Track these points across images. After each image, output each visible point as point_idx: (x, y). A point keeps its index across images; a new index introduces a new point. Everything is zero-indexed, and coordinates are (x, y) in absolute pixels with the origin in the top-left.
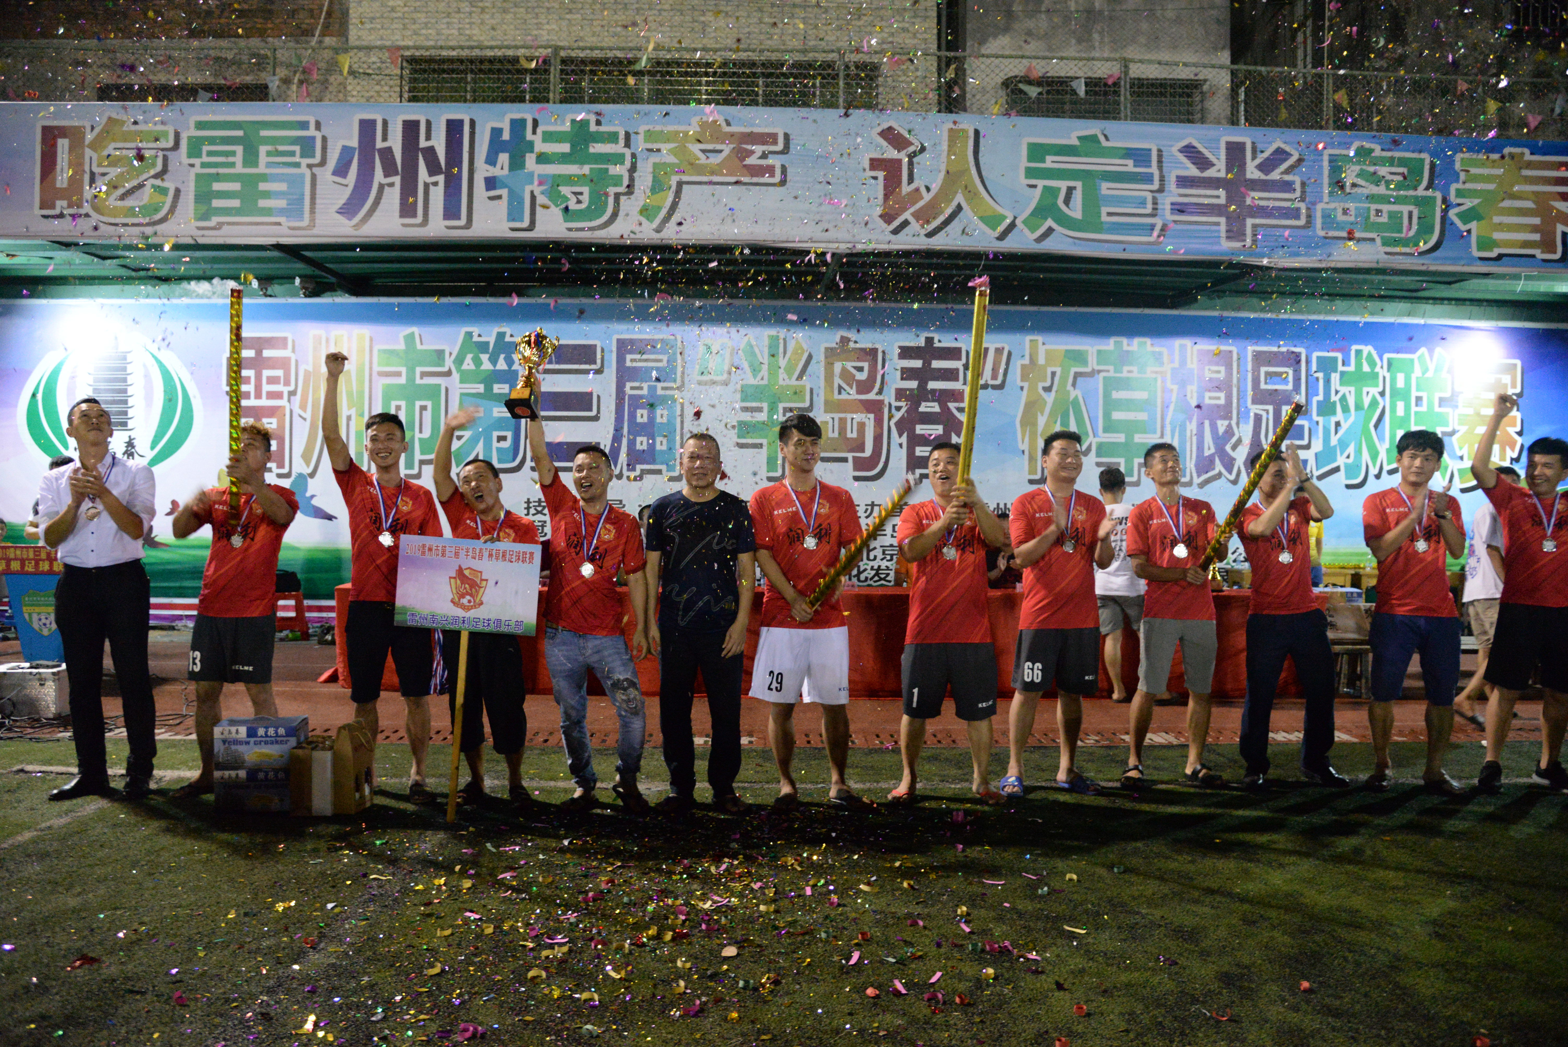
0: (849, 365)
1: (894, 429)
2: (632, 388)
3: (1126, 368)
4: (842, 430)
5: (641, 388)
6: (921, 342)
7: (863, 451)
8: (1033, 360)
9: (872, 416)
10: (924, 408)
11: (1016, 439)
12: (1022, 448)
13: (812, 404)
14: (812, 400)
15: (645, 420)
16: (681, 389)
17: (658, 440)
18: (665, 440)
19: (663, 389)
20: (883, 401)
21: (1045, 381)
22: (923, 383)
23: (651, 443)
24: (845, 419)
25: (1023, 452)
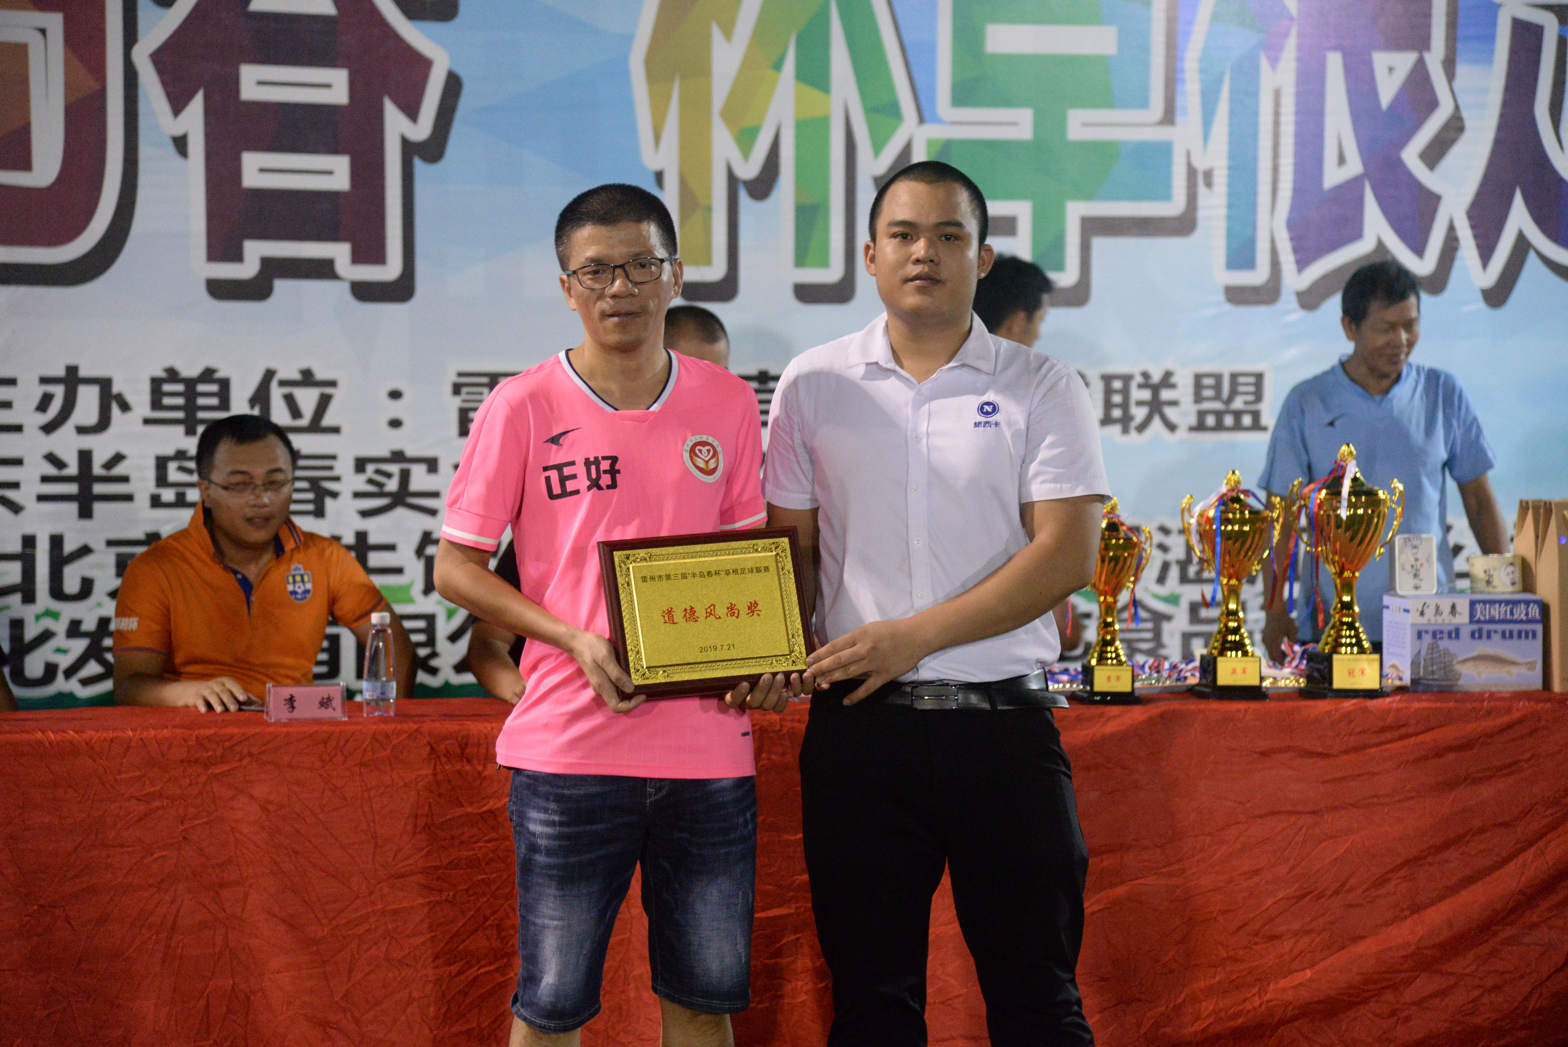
1: (148, 77)
9: (54, 22)
11: (633, 129)
12: (652, 161)
25: (659, 177)
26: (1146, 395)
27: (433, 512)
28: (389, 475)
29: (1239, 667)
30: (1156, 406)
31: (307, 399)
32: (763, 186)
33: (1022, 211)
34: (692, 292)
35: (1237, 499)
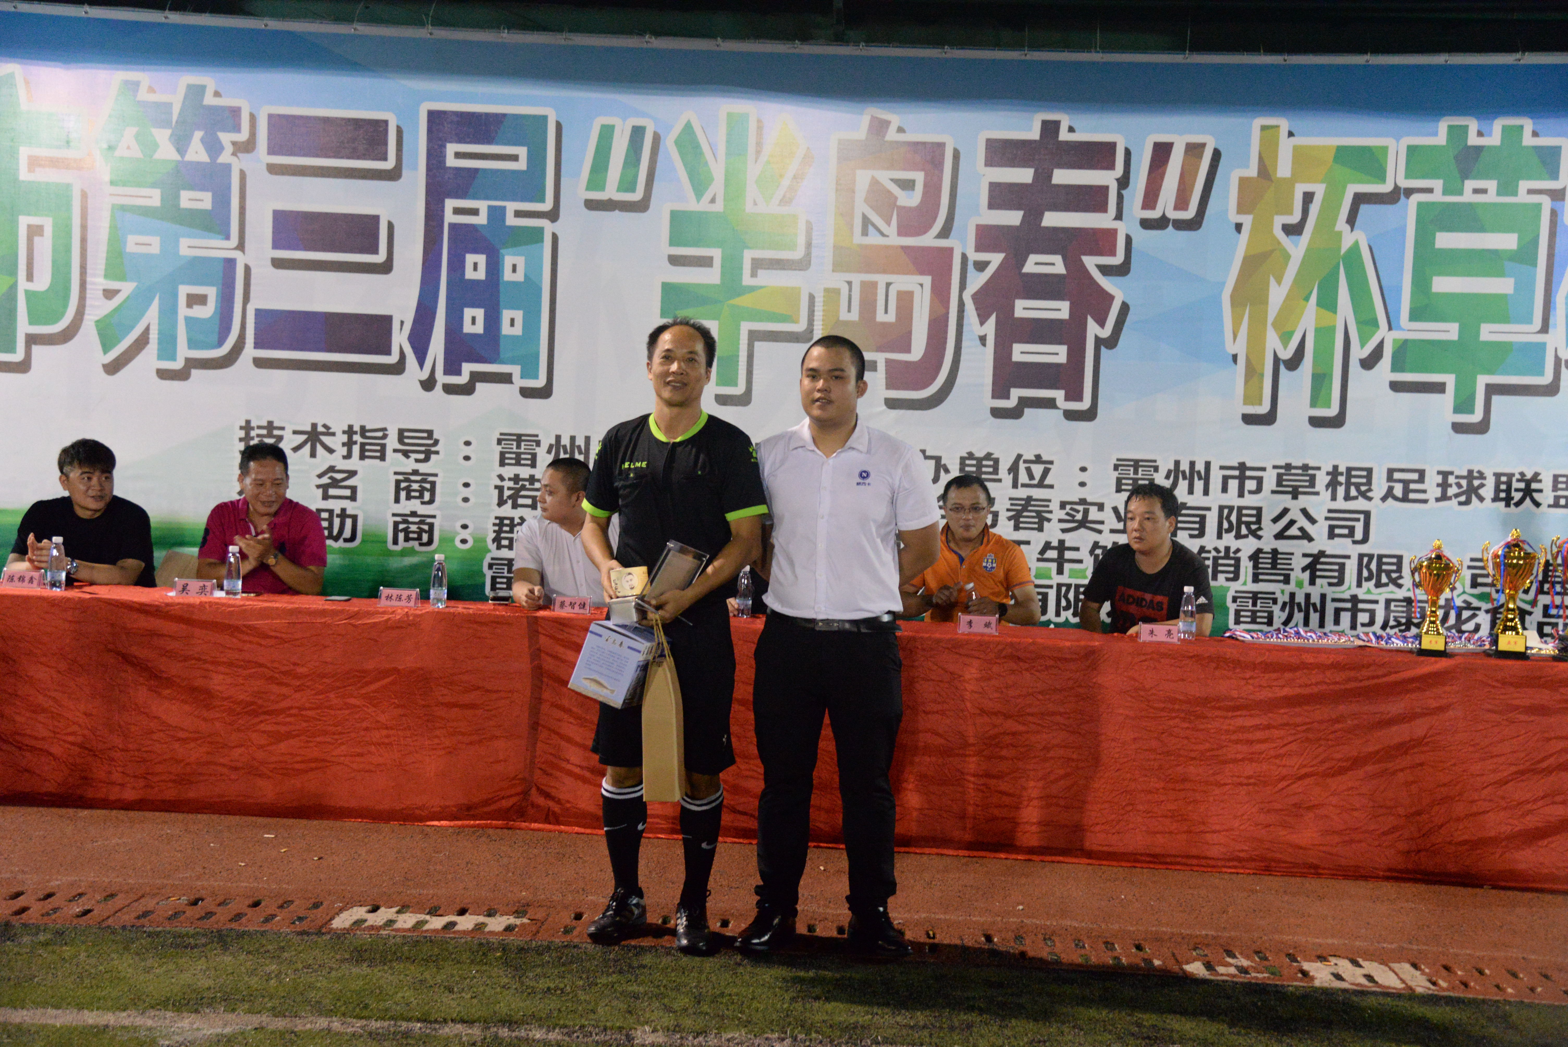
0: (885, 177)
1: (970, 307)
2: (457, 211)
3: (1470, 185)
4: (868, 305)
5: (475, 212)
6: (1034, 133)
7: (908, 350)
8: (1265, 172)
9: (927, 280)
10: (1034, 264)
11: (1221, 332)
12: (1231, 349)
13: (808, 254)
14: (809, 245)
15: (481, 275)
16: (553, 215)
17: (507, 315)
18: (518, 315)
19: (518, 214)
20: (951, 250)
21: (1290, 212)
22: (1033, 215)
23: (492, 321)
24: (874, 285)
25: (1235, 358)
26: (1522, 485)
27: (1100, 532)
28: (1078, 511)
29: (1512, 640)
30: (1528, 492)
31: (1038, 470)
32: (1294, 363)
33: (1449, 380)
34: (1249, 419)
35: (1517, 545)
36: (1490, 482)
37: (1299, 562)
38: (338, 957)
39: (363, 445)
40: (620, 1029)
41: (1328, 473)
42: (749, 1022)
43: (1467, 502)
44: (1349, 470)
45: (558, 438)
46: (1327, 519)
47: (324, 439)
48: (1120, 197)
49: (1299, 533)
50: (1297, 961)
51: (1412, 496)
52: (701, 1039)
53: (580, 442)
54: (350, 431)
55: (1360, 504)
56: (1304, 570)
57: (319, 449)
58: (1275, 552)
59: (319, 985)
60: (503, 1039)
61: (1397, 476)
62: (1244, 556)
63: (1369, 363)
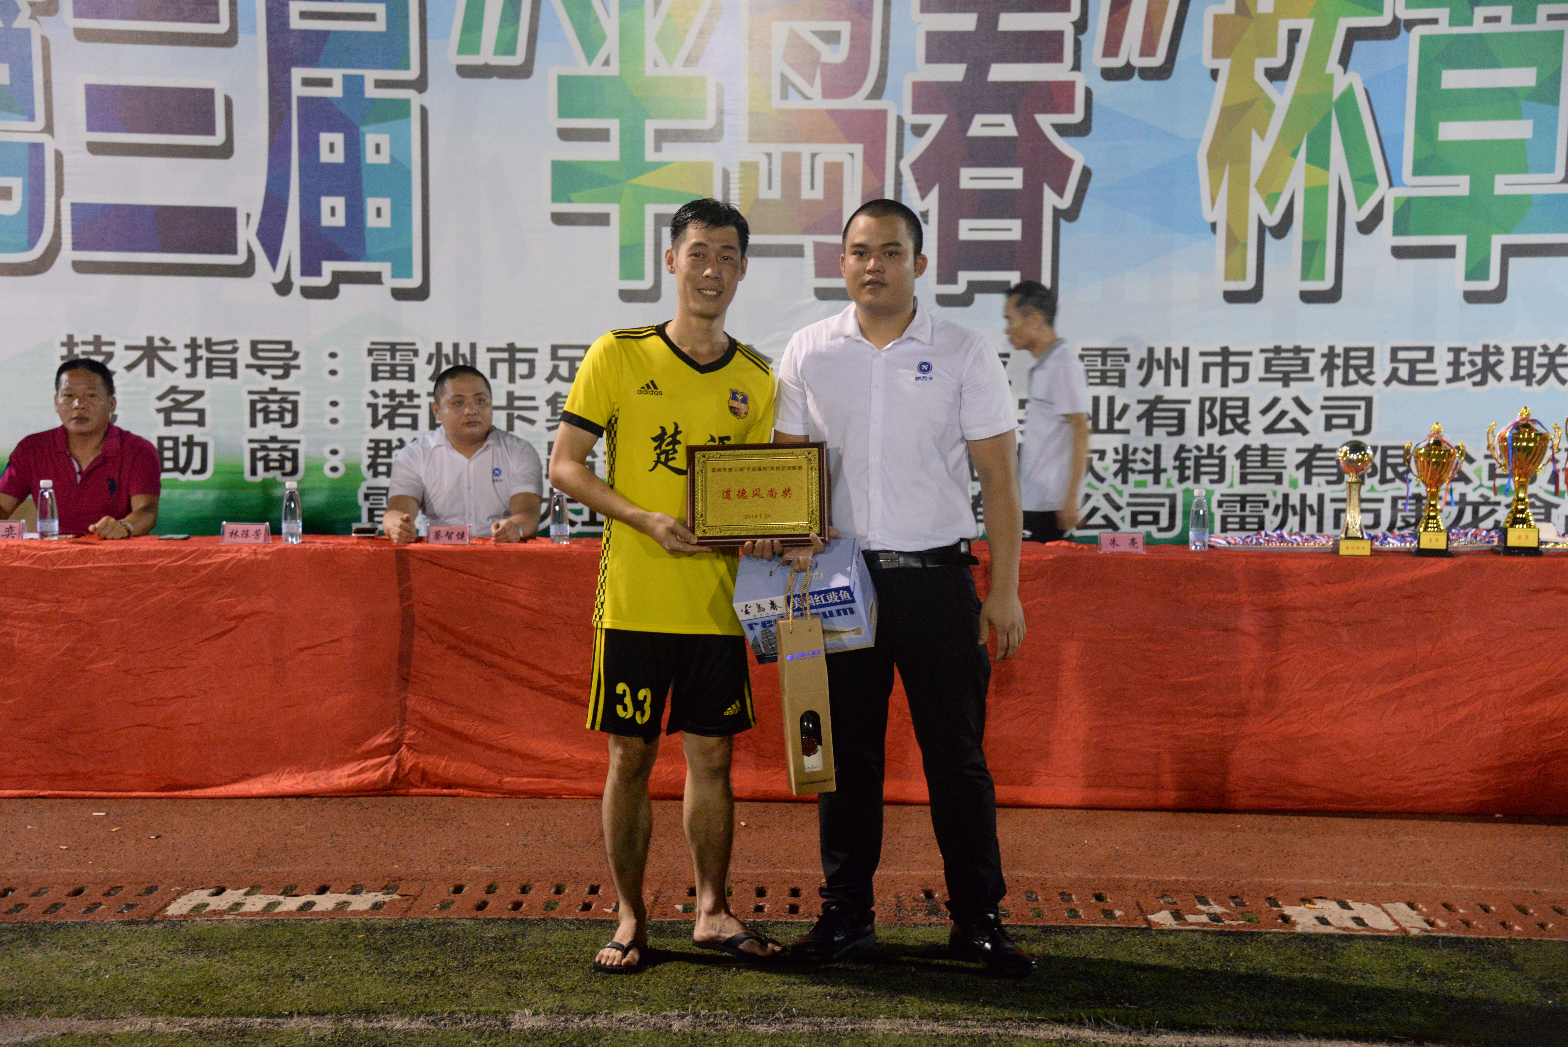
0: (805, 28)
1: (908, 177)
2: (307, 82)
3: (1480, 12)
4: (791, 180)
5: (327, 83)
8: (1243, 7)
9: (858, 149)
10: (980, 126)
11: (1198, 197)
12: (1209, 217)
13: (720, 123)
14: (720, 112)
15: (339, 157)
16: (420, 84)
17: (371, 204)
18: (385, 204)
19: (380, 84)
20: (883, 113)
21: (1273, 54)
22: (978, 70)
23: (355, 212)
24: (797, 156)
25: (1213, 226)
26: (1545, 360)
29: (1524, 535)
30: (1552, 368)
32: (1281, 230)
33: (1460, 242)
34: (1232, 297)
35: (1526, 426)
36: (1509, 358)
37: (1292, 459)
38: (171, 948)
39: (209, 361)
40: (496, 1013)
41: (1323, 356)
42: (646, 999)
43: (1483, 382)
44: (1347, 350)
45: (439, 346)
46: (1323, 408)
47: (163, 354)
48: (1077, 44)
49: (1291, 426)
50: (1277, 905)
51: (1419, 378)
52: (588, 1020)
53: (465, 350)
54: (193, 345)
55: (1362, 389)
56: (1298, 467)
57: (158, 367)
58: (1264, 448)
59: (145, 980)
60: (357, 1031)
61: (1402, 355)
62: (1230, 455)
63: (1367, 226)
